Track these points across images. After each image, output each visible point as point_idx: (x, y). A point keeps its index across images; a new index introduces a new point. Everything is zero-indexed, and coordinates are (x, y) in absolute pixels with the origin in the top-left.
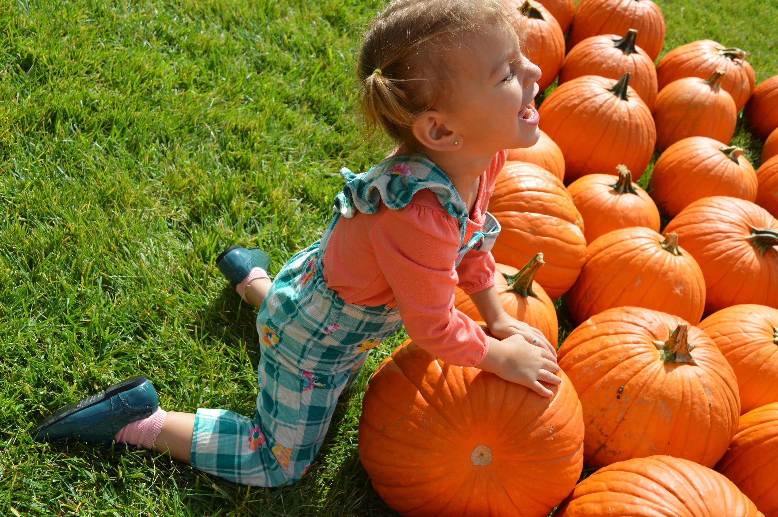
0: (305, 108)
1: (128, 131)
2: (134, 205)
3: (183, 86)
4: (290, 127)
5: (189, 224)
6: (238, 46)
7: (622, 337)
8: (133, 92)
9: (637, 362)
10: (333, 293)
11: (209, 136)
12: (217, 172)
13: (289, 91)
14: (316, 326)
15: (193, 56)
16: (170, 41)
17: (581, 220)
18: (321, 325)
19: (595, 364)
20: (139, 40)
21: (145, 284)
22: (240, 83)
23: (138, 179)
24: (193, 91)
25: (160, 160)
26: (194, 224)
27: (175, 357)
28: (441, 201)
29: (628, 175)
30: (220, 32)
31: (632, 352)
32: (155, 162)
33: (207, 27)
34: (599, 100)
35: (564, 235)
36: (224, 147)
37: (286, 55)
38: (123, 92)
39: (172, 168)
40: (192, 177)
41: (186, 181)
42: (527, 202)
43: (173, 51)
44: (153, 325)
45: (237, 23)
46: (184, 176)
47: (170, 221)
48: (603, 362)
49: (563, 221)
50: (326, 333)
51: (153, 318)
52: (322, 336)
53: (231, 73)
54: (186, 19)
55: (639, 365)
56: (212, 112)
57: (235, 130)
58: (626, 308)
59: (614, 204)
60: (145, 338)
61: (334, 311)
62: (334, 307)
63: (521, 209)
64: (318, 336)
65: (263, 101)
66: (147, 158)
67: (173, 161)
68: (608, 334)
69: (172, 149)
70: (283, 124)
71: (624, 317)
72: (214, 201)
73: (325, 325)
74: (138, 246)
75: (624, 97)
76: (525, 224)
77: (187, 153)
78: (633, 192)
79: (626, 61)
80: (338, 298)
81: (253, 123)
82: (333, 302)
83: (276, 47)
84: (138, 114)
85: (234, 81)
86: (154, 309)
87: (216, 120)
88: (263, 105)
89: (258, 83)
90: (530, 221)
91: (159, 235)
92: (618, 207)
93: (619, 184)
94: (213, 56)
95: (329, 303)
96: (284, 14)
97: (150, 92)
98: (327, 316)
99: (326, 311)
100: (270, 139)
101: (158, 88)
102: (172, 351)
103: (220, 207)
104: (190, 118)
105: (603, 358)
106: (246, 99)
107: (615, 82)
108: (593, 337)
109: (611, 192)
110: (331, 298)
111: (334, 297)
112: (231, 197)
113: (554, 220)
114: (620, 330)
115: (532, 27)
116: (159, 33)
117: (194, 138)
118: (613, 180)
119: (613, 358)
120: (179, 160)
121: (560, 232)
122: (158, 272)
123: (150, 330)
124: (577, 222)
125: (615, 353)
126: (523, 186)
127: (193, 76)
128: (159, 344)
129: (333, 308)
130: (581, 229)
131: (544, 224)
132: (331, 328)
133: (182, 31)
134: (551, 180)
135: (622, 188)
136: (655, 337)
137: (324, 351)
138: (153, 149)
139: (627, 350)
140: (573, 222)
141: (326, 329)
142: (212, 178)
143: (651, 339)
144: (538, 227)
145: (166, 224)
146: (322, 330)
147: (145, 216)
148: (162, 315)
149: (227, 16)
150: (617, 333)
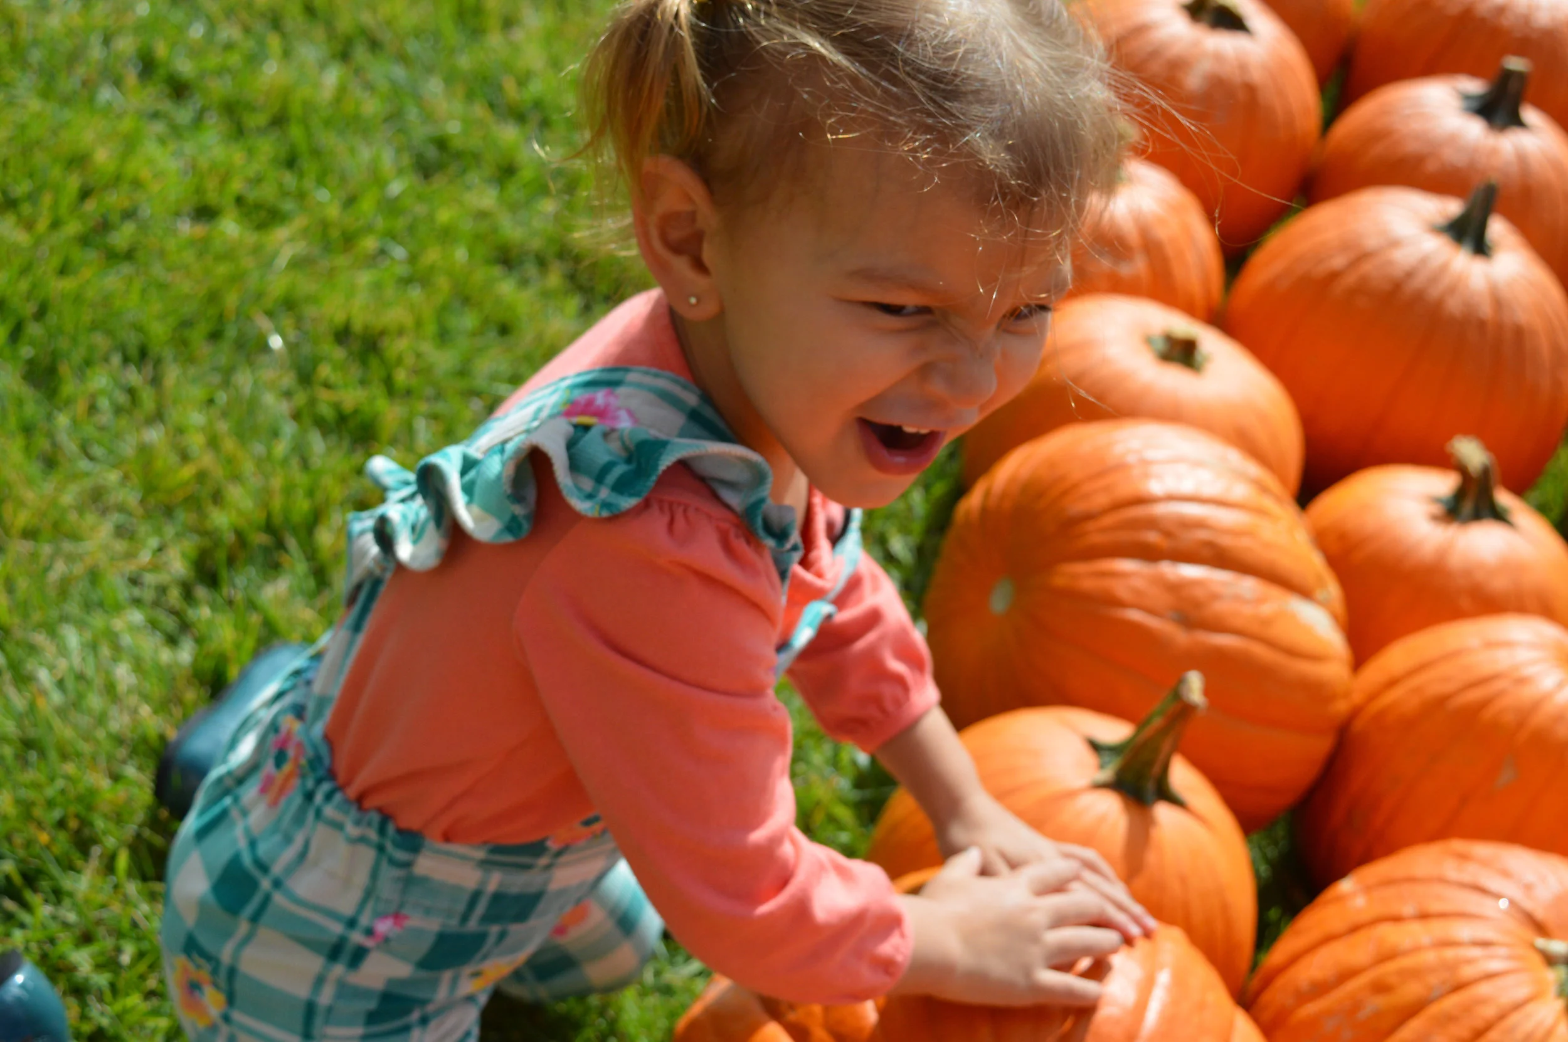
0: (554, 279)
1: (34, 330)
2: (30, 534)
3: (205, 213)
4: (504, 330)
5: (188, 594)
6: (371, 107)
7: (1438, 929)
8: (55, 225)
9: (1483, 1001)
10: (375, 817)
11: (265, 348)
12: (281, 448)
13: (512, 231)
14: (337, 929)
15: (239, 132)
16: (179, 89)
17: (1332, 590)
18: (352, 923)
19: (1356, 1006)
20: (89, 86)
21: (42, 754)
22: (367, 205)
23: (50, 463)
24: (230, 227)
25: (118, 410)
26: (201, 592)
27: (109, 963)
28: (734, 499)
29: (1486, 472)
30: (323, 66)
31: (1467, 972)
32: (105, 416)
33: (287, 54)
34: (1403, 257)
35: (1279, 632)
36: (306, 376)
37: (509, 134)
38: (29, 225)
39: (154, 435)
40: (207, 460)
41: (187, 472)
42: (1168, 534)
43: (184, 115)
44: (54, 869)
45: (375, 45)
46: (185, 457)
47: (134, 581)
48: (1380, 1002)
49: (1274, 592)
50: (369, 943)
51: (57, 849)
52: (358, 956)
53: (343, 179)
54: (229, 32)
55: (1489, 1012)
56: (278, 285)
57: (343, 335)
58: (1458, 845)
59: (1442, 555)
60: (25, 905)
61: (389, 873)
62: (392, 862)
63: (1150, 554)
64: (346, 956)
65: (432, 255)
66: (81, 407)
67: (158, 417)
68: (1397, 919)
69: (156, 381)
70: (486, 322)
71: (1451, 869)
72: (269, 527)
73: (364, 920)
74: (33, 649)
75: (1481, 248)
76: (1161, 599)
77: (198, 393)
78: (1499, 515)
79: (1494, 152)
80: (400, 831)
81: (396, 315)
82: (381, 849)
83: (479, 110)
84: (67, 285)
85: (350, 201)
86: (61, 824)
87: (289, 304)
88: (432, 269)
89: (420, 209)
90: (1176, 588)
91: (98, 621)
92: (1455, 561)
93: (1460, 495)
94: (296, 132)
95: (368, 855)
96: (508, 23)
97: (104, 226)
98: (369, 893)
99: (361, 878)
100: (443, 360)
101: (129, 214)
102: (106, 943)
103: (280, 545)
104: (213, 297)
105: (1380, 988)
106: (382, 252)
107: (1453, 207)
108: (1355, 929)
109: (1435, 518)
110: (373, 835)
111: (382, 831)
112: (316, 518)
113: (1248, 585)
114: (1435, 907)
115: (1218, 57)
116: (147, 66)
117: (224, 354)
118: (1443, 484)
119: (1411, 991)
120: (174, 415)
121: (1266, 622)
122: (84, 721)
123: (45, 884)
124: (1320, 594)
125: (1415, 973)
126: (1155, 487)
127: (236, 186)
128: (66, 925)
129: (385, 865)
130: (1335, 617)
131: (1215, 597)
132: (384, 927)
133: (213, 61)
134: (1240, 476)
135: (1468, 507)
136: (1541, 928)
137: (372, 1005)
138: (99, 380)
139: (1452, 966)
140: (1305, 592)
141: (370, 932)
142: (264, 462)
143: (1527, 933)
144: (1197, 604)
145: (123, 592)
146: (357, 937)
147: (60, 568)
148: (84, 843)
149: (345, 24)
150: (1424, 916)
